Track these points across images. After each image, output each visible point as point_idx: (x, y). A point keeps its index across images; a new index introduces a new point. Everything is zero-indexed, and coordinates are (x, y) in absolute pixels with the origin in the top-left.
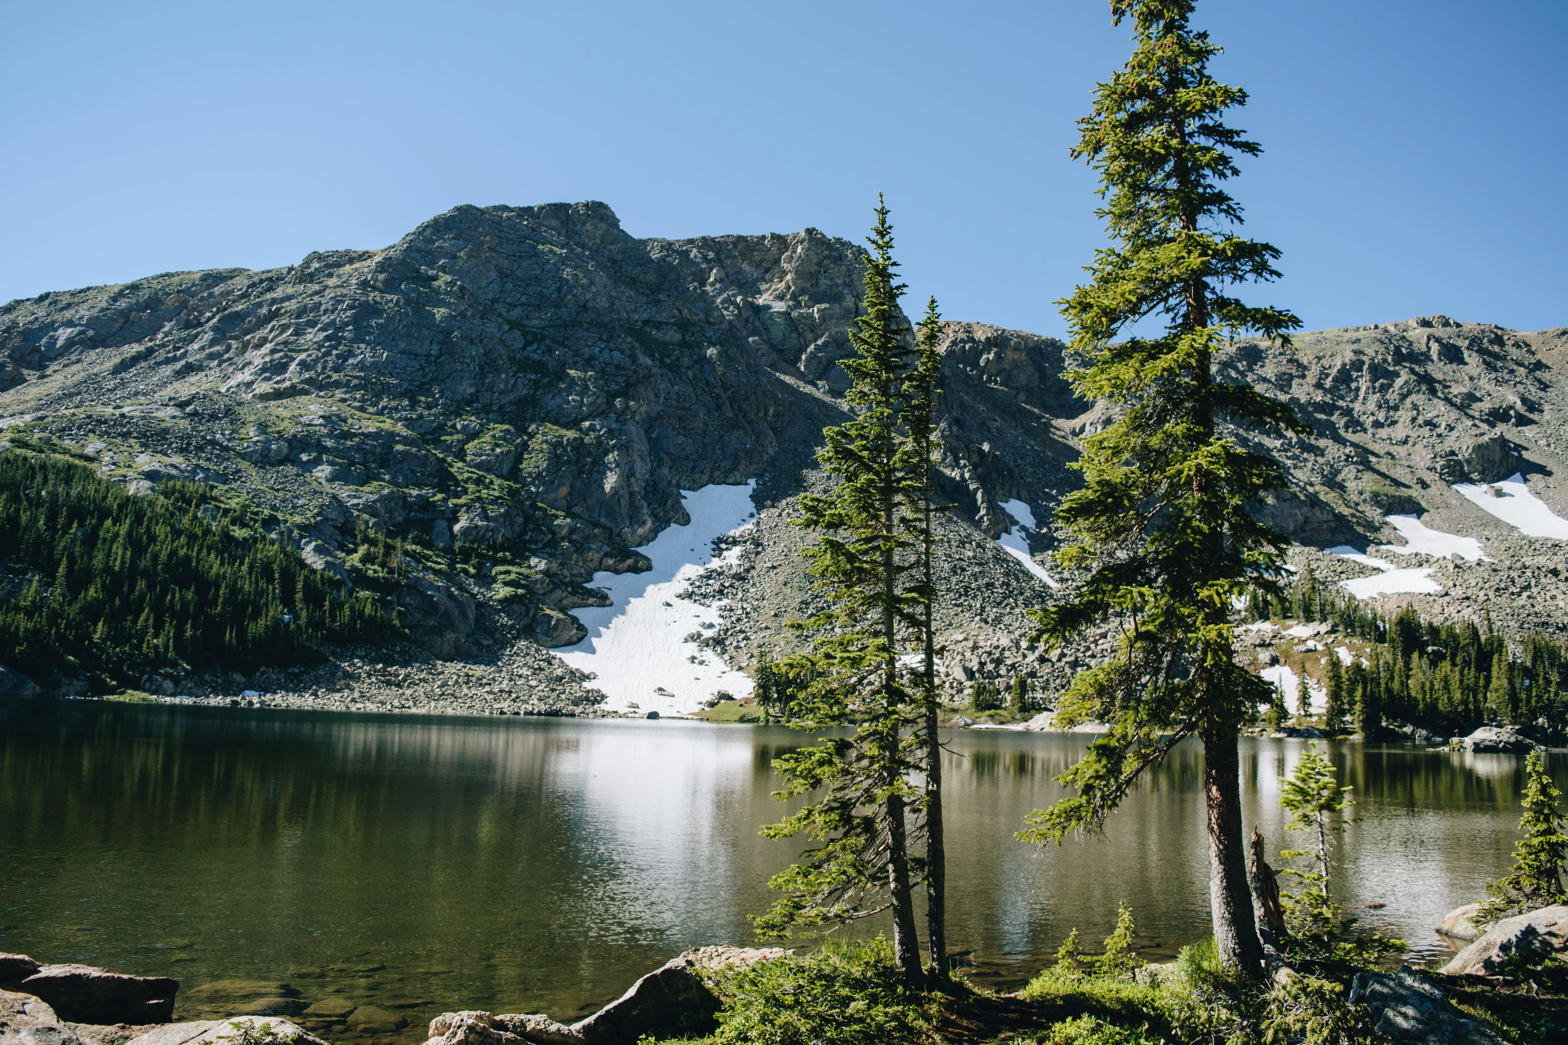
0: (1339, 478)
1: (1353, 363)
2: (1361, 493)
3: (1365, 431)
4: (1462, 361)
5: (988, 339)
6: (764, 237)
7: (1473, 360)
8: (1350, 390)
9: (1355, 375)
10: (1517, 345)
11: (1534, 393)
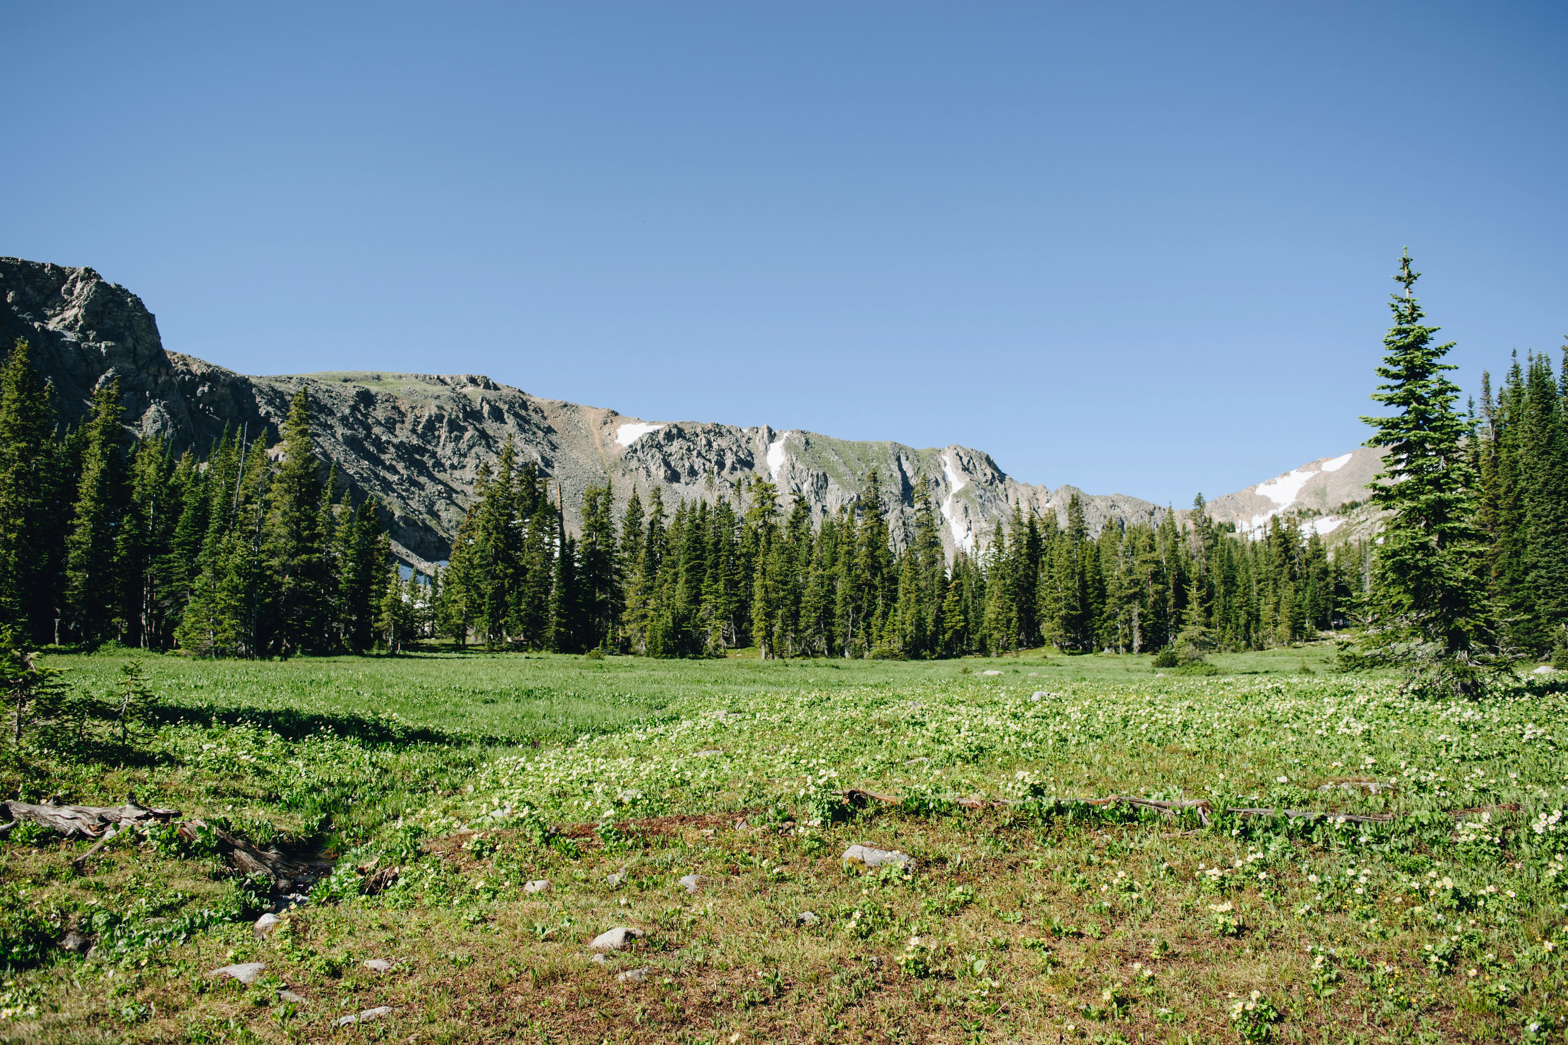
0: (435, 509)
1: (437, 416)
2: (450, 521)
3: (445, 471)
4: (503, 421)
5: (203, 373)
6: (43, 266)
7: (511, 421)
8: (434, 437)
9: (438, 425)
10: (535, 411)
11: (549, 454)
